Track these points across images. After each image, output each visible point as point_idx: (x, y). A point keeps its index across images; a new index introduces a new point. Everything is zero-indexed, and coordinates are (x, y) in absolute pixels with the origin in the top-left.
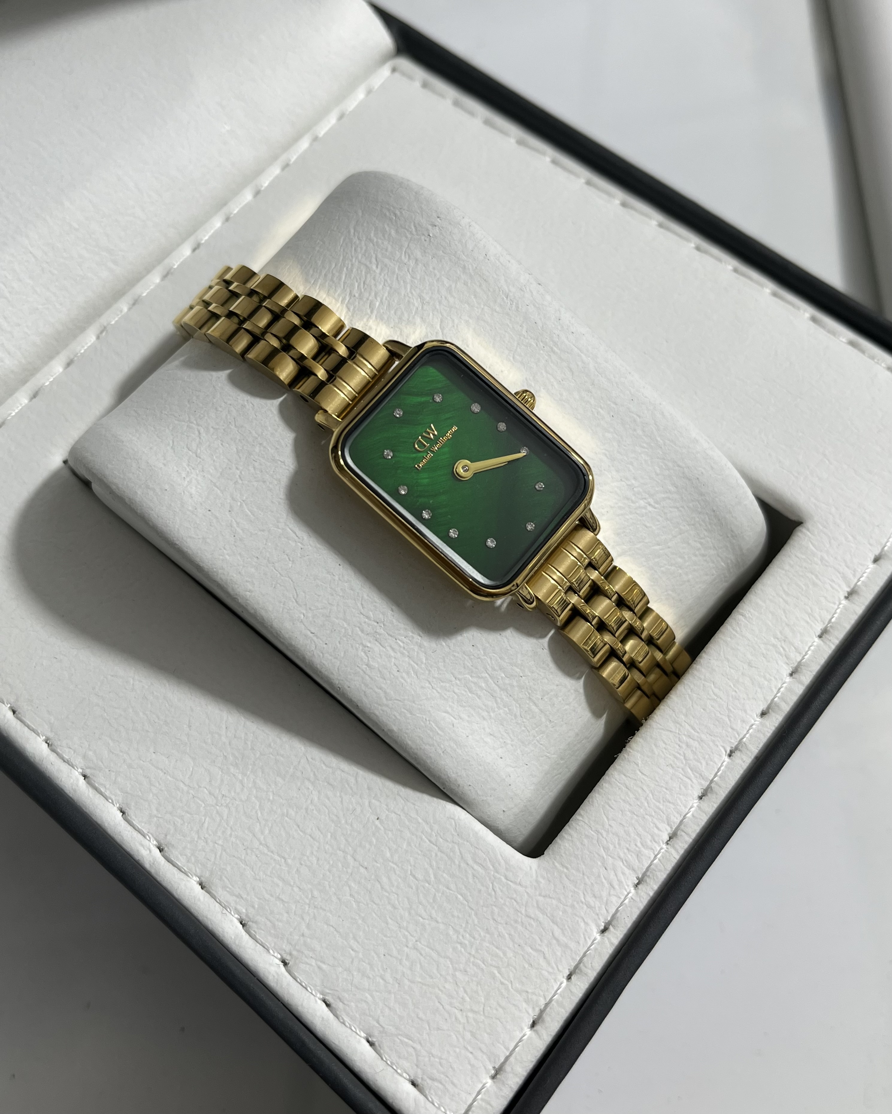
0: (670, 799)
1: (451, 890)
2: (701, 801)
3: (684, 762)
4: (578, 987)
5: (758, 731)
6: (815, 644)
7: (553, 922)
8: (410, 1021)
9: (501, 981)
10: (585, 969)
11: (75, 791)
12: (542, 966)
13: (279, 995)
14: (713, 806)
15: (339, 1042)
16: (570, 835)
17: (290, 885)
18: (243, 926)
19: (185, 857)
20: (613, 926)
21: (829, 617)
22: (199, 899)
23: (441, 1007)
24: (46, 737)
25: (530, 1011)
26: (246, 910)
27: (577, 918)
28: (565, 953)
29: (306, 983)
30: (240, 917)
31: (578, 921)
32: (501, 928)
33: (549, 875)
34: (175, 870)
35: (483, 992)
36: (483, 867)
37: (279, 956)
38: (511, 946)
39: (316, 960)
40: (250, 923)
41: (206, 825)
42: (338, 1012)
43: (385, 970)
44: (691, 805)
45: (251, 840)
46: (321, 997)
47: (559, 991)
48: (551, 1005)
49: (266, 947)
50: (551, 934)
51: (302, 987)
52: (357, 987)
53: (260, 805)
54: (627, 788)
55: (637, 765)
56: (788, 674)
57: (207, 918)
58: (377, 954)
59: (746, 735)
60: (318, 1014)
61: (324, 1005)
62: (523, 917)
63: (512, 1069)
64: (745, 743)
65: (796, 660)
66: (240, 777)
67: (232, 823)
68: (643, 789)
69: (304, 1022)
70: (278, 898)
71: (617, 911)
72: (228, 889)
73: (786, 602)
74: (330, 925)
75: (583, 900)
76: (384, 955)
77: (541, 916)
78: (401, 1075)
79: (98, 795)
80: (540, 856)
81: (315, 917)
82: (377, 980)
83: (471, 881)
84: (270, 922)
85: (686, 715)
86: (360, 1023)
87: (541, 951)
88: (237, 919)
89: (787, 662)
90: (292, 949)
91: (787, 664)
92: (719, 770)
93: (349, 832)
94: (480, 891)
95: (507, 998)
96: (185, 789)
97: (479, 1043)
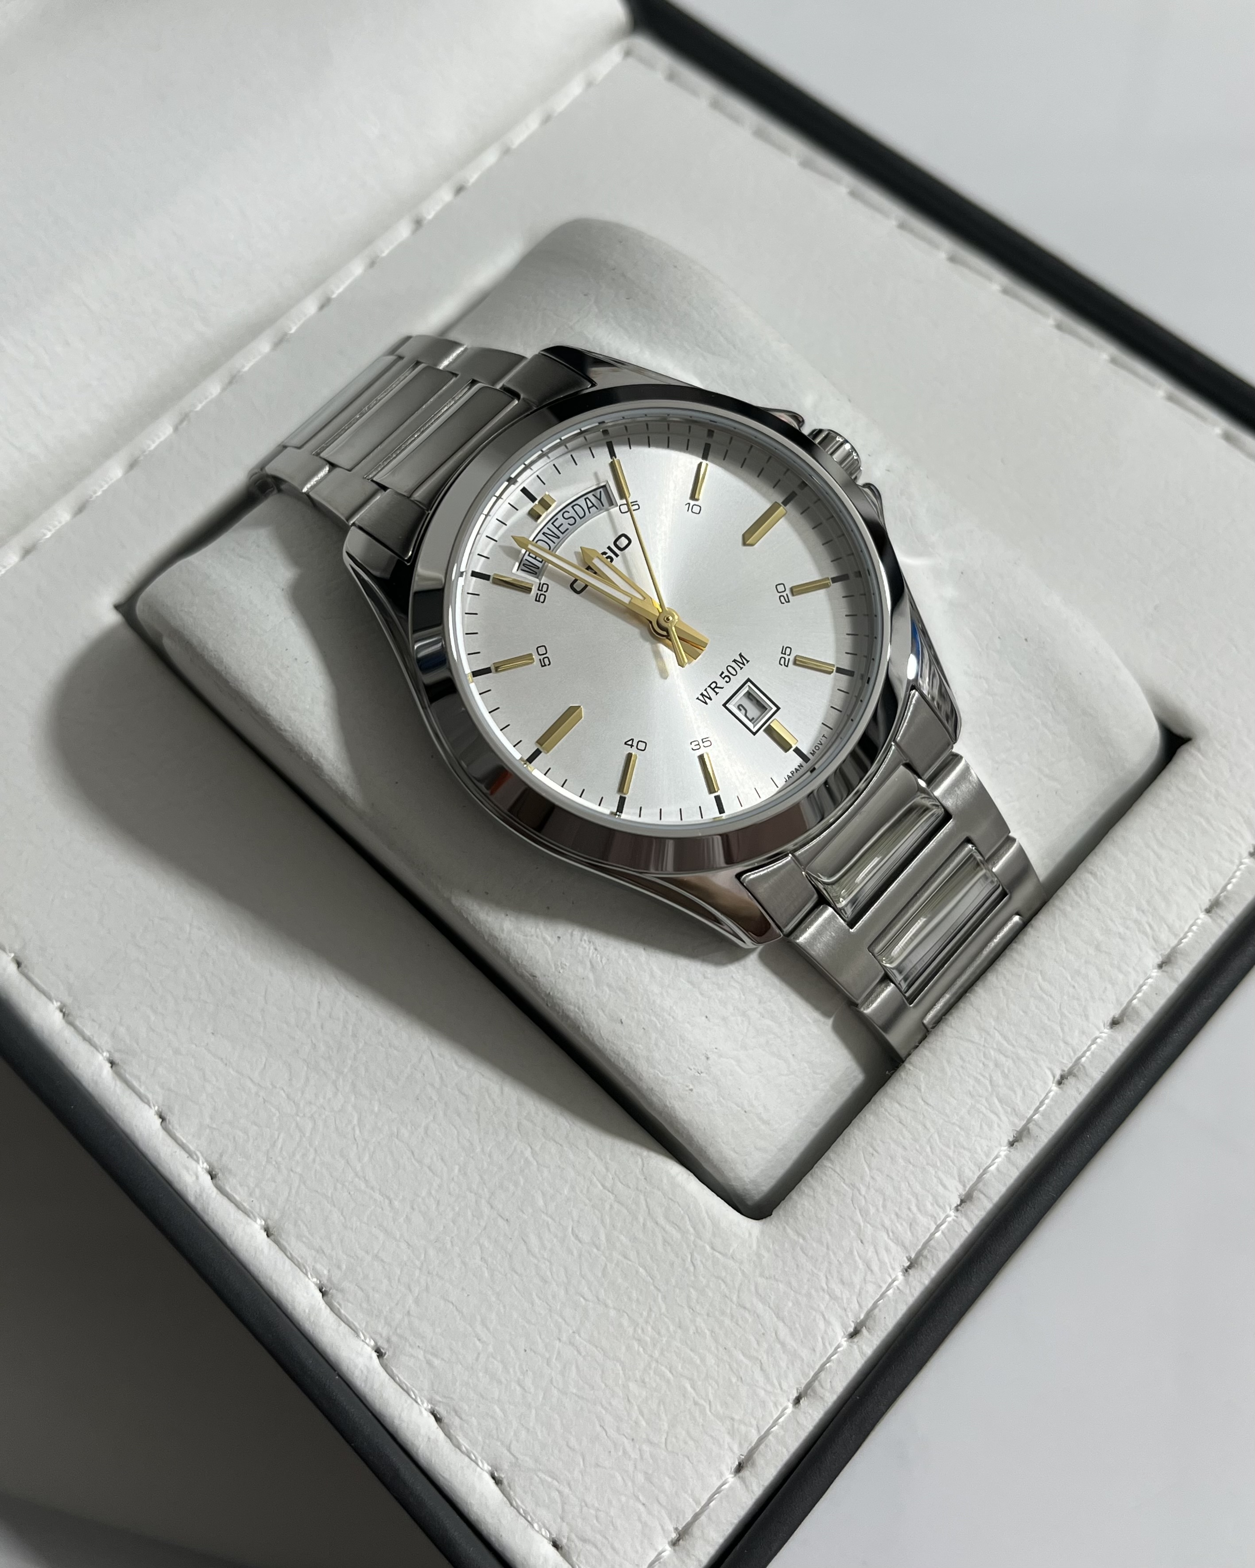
0: (965, 1143)
1: (630, 1260)
2: (1012, 1150)
3: (990, 1089)
4: (809, 1417)
5: (1105, 1049)
6: (1199, 922)
7: (778, 1317)
8: (556, 1452)
9: (694, 1400)
10: (822, 1391)
11: (96, 1083)
12: (757, 1381)
13: (366, 1400)
14: (1029, 1157)
15: (450, 1475)
16: (811, 1187)
17: (395, 1238)
18: (323, 1296)
19: (246, 1188)
20: (868, 1330)
21: (1223, 883)
22: (262, 1251)
23: (604, 1432)
24: (61, 1003)
25: (736, 1448)
26: (329, 1271)
27: (814, 1313)
28: (793, 1364)
29: (409, 1385)
30: (320, 1282)
31: (815, 1317)
32: (698, 1319)
33: (777, 1248)
34: (231, 1208)
35: (666, 1415)
36: (679, 1229)
37: (372, 1343)
38: (713, 1349)
39: (425, 1351)
40: (333, 1291)
41: (279, 1144)
42: (451, 1431)
43: (524, 1373)
44: (996, 1153)
45: (343, 1169)
46: (429, 1407)
47: (781, 1420)
48: (766, 1441)
49: (353, 1327)
50: (774, 1334)
51: (401, 1390)
52: (482, 1396)
53: (359, 1120)
54: (900, 1122)
55: (920, 1090)
56: (1156, 965)
57: (271, 1279)
58: (514, 1349)
59: (1085, 1052)
60: (423, 1432)
61: (432, 1419)
62: (735, 1307)
63: (702, 1532)
64: (1084, 1067)
65: (1169, 946)
66: (334, 1076)
67: (317, 1143)
68: (925, 1126)
69: (401, 1443)
70: (376, 1257)
71: (875, 1305)
72: (304, 1239)
73: (1159, 857)
74: (449, 1301)
75: (825, 1287)
76: (525, 1351)
77: (760, 1307)
78: (539, 1532)
79: (129, 1092)
80: (765, 1217)
81: (427, 1289)
82: (513, 1388)
83: (660, 1248)
84: (363, 1291)
85: (997, 1019)
86: (483, 1448)
87: (757, 1359)
88: (316, 1284)
89: (1156, 947)
90: (391, 1333)
91: (1155, 949)
92: (1042, 1103)
93: (485, 1165)
94: (672, 1264)
95: (703, 1425)
96: (254, 1089)
97: (656, 1492)
